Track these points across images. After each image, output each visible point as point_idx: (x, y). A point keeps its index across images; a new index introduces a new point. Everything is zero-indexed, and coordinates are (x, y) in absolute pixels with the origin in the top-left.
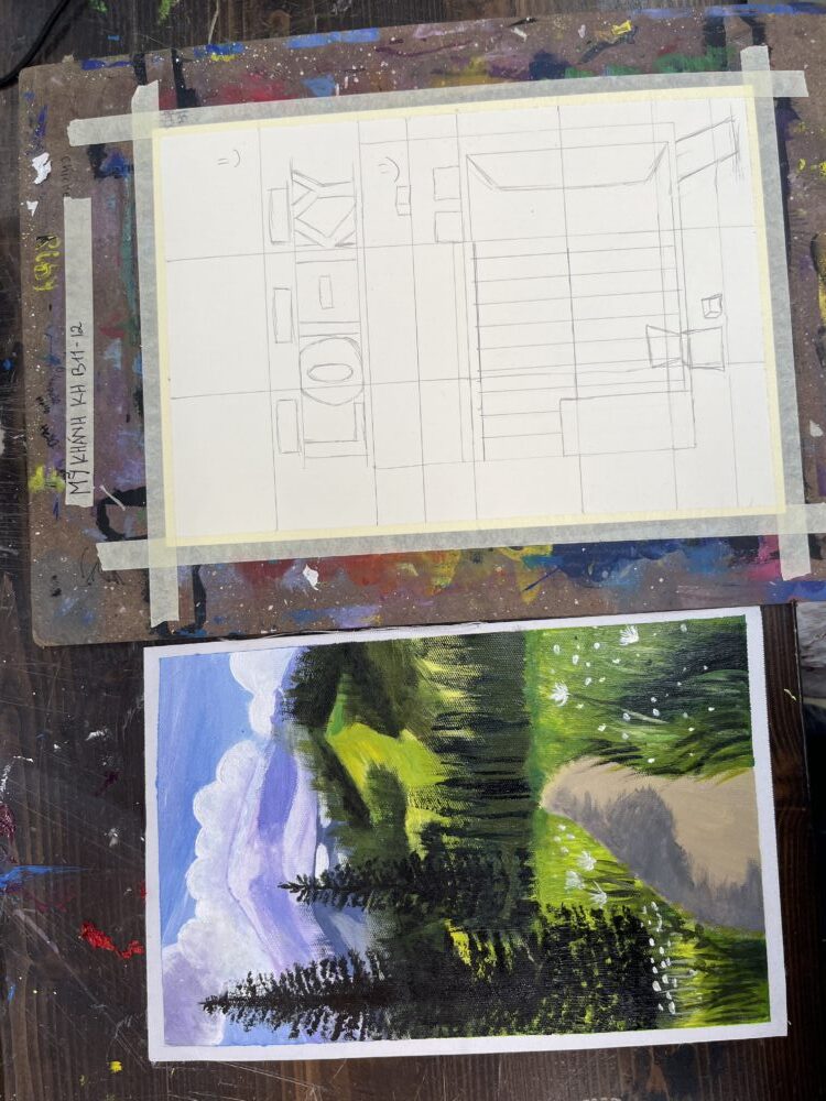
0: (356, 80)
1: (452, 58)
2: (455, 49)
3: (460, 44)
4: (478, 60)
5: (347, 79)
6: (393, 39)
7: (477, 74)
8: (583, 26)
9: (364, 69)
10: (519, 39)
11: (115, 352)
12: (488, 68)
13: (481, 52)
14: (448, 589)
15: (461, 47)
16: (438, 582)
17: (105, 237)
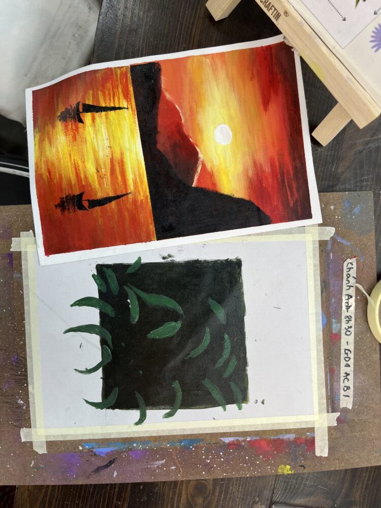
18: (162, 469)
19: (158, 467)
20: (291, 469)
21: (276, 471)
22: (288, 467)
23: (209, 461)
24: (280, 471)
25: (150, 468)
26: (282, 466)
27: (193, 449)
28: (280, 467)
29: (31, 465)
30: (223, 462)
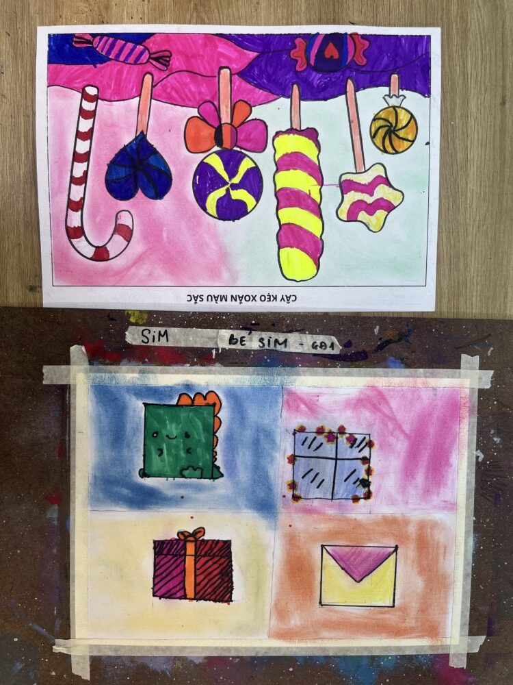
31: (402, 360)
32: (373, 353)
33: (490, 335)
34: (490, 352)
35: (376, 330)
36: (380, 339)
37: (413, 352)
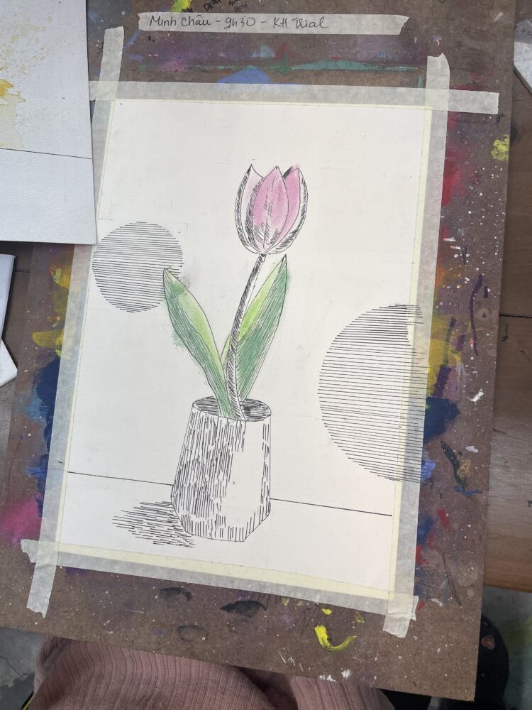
0: (456, 256)
1: (463, 337)
2: (472, 341)
3: (475, 344)
4: (458, 358)
5: (459, 248)
6: (489, 290)
7: (446, 355)
8: (477, 451)
9: (465, 263)
10: (473, 395)
11: (265, 52)
12: (450, 365)
13: (465, 361)
14: (51, 280)
15: (472, 345)
16: (57, 273)
17: (357, 49)
18: (472, 364)
19: (468, 370)
20: (502, 139)
21: (502, 164)
22: (497, 143)
23: (468, 279)
24: (501, 158)
25: (468, 386)
26: (493, 153)
27: (441, 303)
28: (495, 157)
29: (441, 605)
30: (472, 255)
31: (431, 480)
32: (442, 442)
33: (460, 604)
34: (437, 601)
35: (472, 449)
36: (461, 454)
37: (441, 495)
